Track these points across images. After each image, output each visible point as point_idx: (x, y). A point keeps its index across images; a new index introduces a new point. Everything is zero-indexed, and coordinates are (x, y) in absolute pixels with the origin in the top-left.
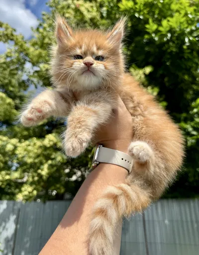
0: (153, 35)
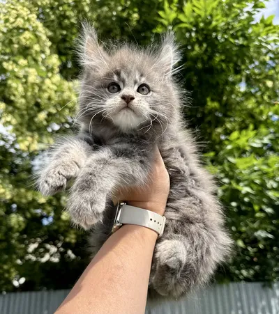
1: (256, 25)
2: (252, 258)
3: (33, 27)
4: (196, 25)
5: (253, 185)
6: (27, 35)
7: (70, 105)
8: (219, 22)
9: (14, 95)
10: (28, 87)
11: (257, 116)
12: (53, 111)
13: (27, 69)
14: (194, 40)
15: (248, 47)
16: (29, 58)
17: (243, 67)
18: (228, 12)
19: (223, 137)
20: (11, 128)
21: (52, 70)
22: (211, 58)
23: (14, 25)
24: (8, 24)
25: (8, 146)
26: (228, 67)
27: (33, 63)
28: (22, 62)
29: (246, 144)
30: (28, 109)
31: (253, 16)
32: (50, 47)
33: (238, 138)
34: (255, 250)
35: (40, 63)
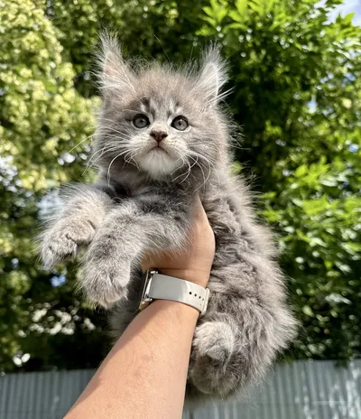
0: (219, 29)
1: (331, 26)
2: (322, 329)
3: (39, 26)
4: (252, 26)
5: (324, 236)
6: (32, 36)
7: (87, 129)
8: (283, 21)
9: (15, 116)
10: (33, 105)
11: (330, 145)
12: (66, 137)
13: (31, 82)
14: (250, 45)
15: (319, 55)
16: (35, 67)
17: (313, 81)
18: (294, 9)
19: (286, 173)
20: (10, 159)
21: (64, 83)
22: (271, 69)
23: (15, 23)
24: (6, 22)
25: (6, 183)
26: (293, 80)
27: (40, 73)
28: (25, 72)
29: (316, 182)
30: (32, 134)
31: (327, 15)
32: (62, 53)
33: (306, 175)
34: (326, 319)
35: (48, 74)
